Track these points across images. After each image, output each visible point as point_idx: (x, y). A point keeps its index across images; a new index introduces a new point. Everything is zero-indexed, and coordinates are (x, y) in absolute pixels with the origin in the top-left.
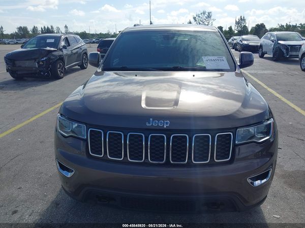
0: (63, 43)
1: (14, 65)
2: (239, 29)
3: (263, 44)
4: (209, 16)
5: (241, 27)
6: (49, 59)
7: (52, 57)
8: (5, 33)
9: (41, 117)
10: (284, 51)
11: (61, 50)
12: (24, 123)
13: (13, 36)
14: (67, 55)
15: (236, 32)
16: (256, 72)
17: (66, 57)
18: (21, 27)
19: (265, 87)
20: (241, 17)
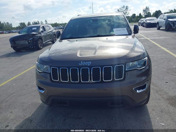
0: (41, 30)
1: (15, 43)
2: (146, 14)
3: (159, 22)
4: (127, 8)
5: (146, 13)
6: (34, 39)
7: (35, 38)
8: (13, 27)
9: (28, 71)
10: (172, 25)
11: (40, 33)
12: (18, 75)
13: (17, 28)
14: (43, 36)
15: (144, 16)
16: (154, 38)
17: (44, 37)
18: (21, 23)
19: (160, 46)
20: (146, 7)
